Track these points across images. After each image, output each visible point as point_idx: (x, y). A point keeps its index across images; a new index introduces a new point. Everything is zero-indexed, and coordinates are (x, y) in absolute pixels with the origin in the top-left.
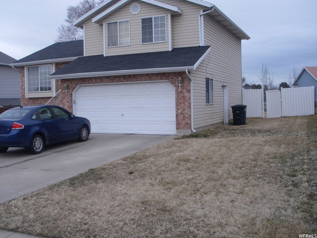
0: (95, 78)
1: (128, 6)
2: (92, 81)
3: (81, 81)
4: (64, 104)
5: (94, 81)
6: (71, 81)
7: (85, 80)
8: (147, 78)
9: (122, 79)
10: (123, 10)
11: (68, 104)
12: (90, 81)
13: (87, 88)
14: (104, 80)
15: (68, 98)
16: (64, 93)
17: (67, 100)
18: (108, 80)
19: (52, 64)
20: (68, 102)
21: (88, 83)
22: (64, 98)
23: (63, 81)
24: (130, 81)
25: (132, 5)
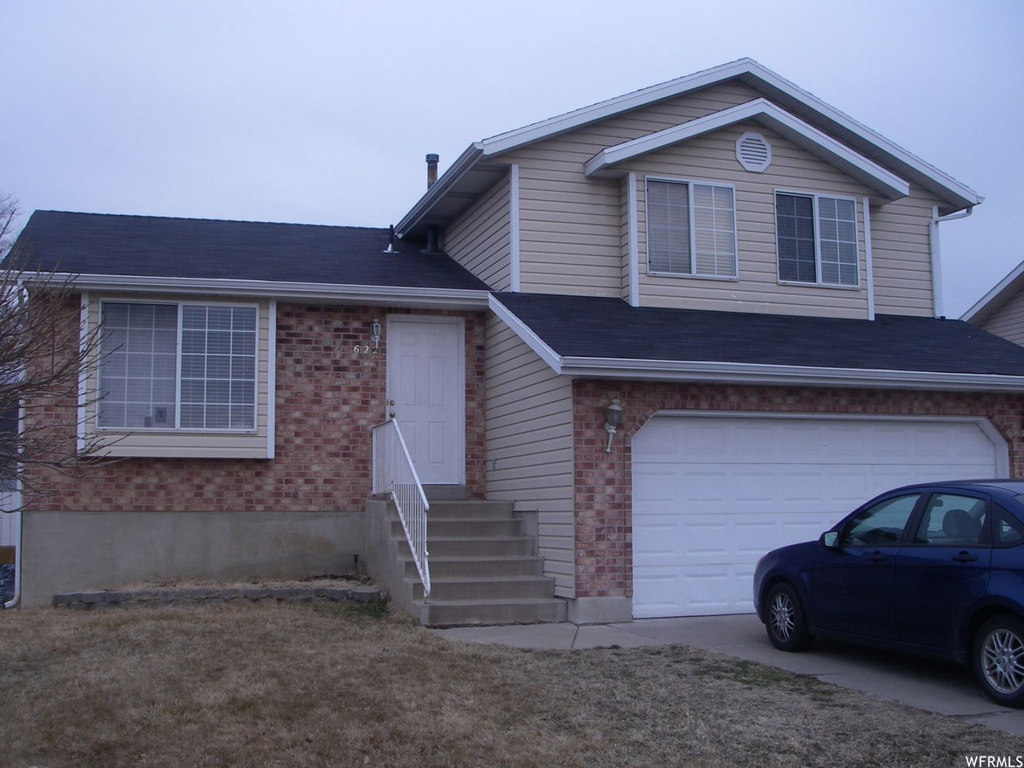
0: (741, 389)
1: (730, 137)
2: (726, 398)
3: (678, 397)
4: (591, 490)
5: (734, 399)
6: (627, 389)
7: (695, 391)
8: (928, 404)
9: (843, 402)
10: (707, 144)
11: (609, 490)
12: (718, 397)
13: (680, 427)
14: (778, 400)
15: (612, 466)
16: (590, 442)
17: (610, 474)
18: (790, 400)
19: (263, 301)
20: (610, 482)
21: (711, 408)
22: (589, 466)
23: (590, 387)
24: (876, 412)
25: (743, 138)
